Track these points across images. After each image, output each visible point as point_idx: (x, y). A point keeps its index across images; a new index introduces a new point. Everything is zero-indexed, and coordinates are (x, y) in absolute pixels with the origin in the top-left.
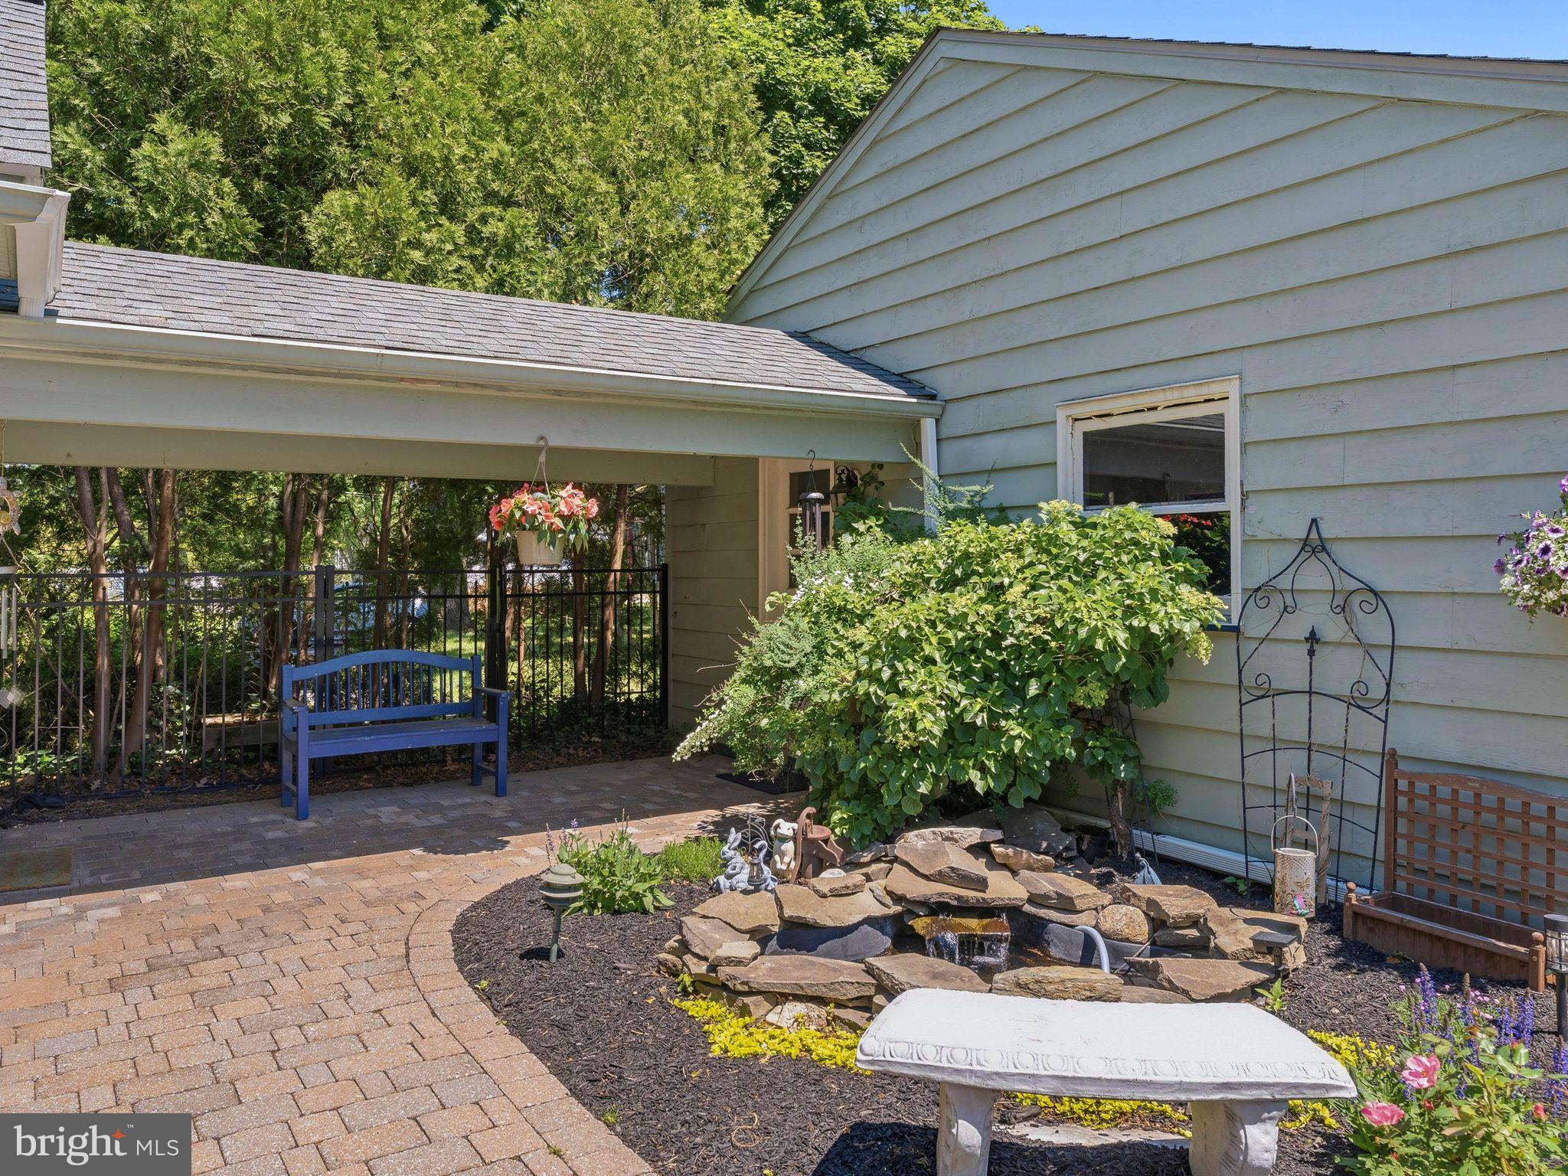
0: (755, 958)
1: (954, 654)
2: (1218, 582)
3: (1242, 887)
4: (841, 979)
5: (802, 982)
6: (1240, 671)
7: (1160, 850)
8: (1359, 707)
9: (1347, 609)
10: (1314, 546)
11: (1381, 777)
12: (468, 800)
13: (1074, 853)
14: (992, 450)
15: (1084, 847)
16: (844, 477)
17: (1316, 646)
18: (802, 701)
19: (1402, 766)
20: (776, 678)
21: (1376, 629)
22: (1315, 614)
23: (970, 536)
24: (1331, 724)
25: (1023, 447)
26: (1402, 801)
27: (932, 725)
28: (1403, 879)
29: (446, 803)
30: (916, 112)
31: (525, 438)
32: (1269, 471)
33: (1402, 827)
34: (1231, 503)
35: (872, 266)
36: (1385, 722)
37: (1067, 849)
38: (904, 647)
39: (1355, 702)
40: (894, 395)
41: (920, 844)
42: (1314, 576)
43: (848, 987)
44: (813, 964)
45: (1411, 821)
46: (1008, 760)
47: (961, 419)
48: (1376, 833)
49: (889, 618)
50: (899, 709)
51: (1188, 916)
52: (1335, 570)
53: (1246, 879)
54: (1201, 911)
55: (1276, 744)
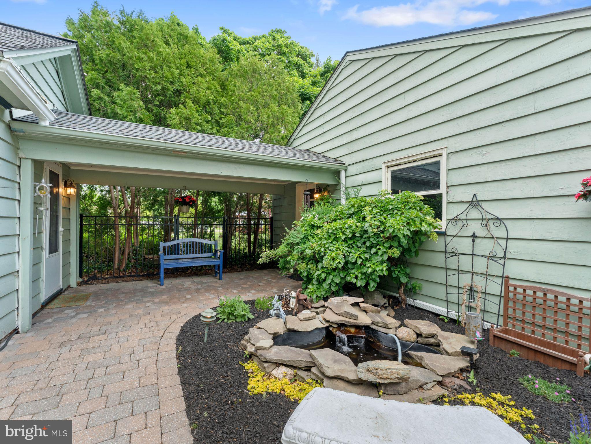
0: (271, 347)
3: (446, 320)
4: (300, 359)
5: (285, 359)
6: (446, 247)
7: (416, 305)
8: (493, 260)
9: (488, 225)
10: (475, 203)
11: (502, 285)
12: (211, 281)
13: (387, 305)
15: (390, 303)
16: (318, 190)
17: (475, 239)
19: (511, 282)
21: (500, 232)
22: (475, 227)
24: (481, 265)
25: (372, 177)
26: (511, 295)
28: (511, 323)
29: (205, 281)
32: (457, 178)
33: (511, 304)
34: (443, 190)
36: (504, 266)
37: (385, 304)
39: (491, 258)
40: (332, 163)
41: (335, 302)
42: (474, 214)
43: (302, 362)
44: (292, 351)
45: (515, 302)
47: (352, 170)
48: (500, 305)
51: (431, 334)
52: (483, 212)
53: (447, 317)
54: (435, 332)
55: (459, 271)
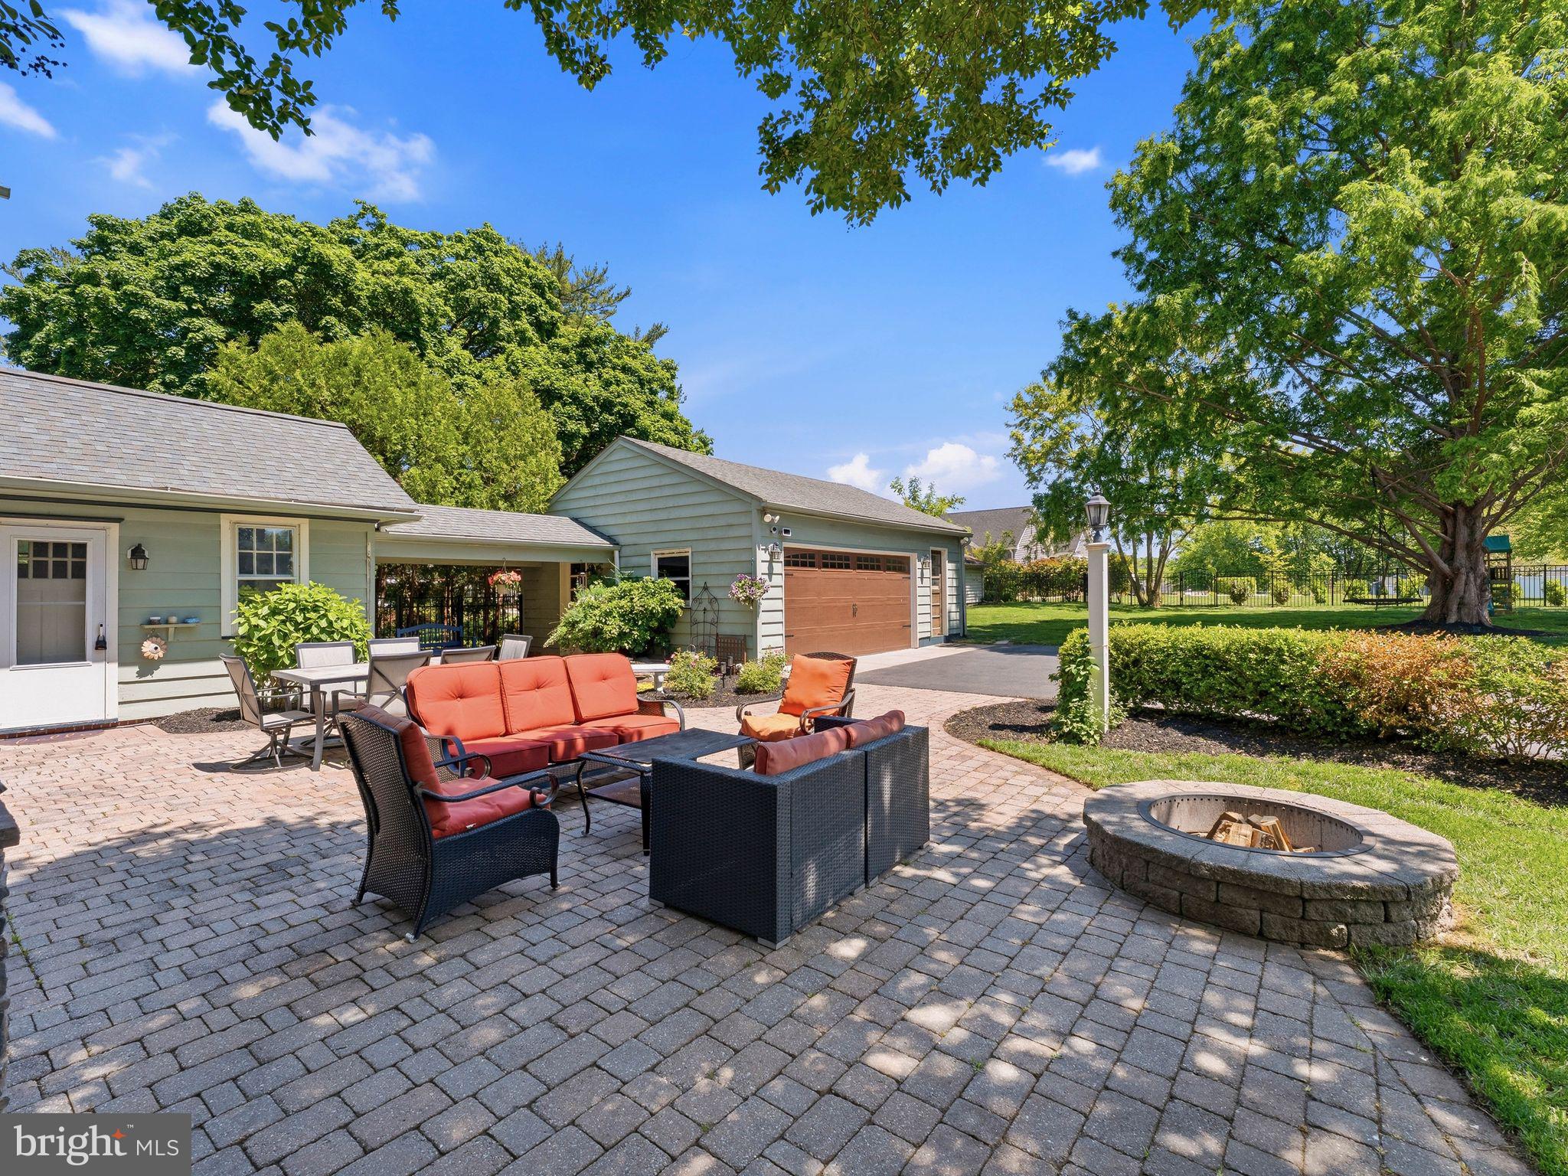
1: (622, 616)
2: (686, 598)
6: (689, 619)
8: (713, 624)
9: (711, 603)
10: (706, 588)
11: (716, 640)
14: (635, 561)
17: (706, 612)
18: (581, 630)
20: (573, 625)
21: (717, 607)
22: (706, 604)
23: (625, 585)
24: (707, 629)
25: (642, 560)
26: (720, 644)
27: (615, 632)
30: (612, 458)
31: (500, 558)
32: (698, 570)
34: (690, 577)
35: (599, 502)
36: (717, 627)
38: (608, 614)
40: (606, 544)
42: (705, 596)
46: (635, 640)
47: (626, 551)
49: (605, 607)
50: (606, 628)
52: (709, 594)
